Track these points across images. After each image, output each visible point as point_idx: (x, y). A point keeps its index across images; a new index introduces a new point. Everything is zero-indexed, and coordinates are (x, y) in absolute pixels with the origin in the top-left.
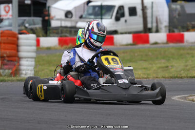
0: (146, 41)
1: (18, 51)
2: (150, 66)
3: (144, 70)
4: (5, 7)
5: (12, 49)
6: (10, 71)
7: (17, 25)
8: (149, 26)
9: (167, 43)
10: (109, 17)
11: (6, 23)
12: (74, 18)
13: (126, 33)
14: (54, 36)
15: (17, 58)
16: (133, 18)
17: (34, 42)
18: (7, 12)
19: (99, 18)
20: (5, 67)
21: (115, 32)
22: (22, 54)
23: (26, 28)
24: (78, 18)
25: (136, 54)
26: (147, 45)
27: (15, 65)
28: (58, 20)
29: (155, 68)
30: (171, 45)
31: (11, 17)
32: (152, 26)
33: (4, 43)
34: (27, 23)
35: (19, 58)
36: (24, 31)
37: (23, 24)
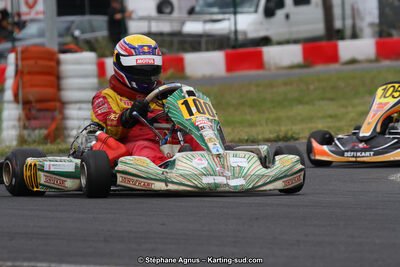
0: (333, 57)
1: (59, 88)
2: (343, 110)
3: (329, 120)
5: (46, 86)
6: (44, 132)
7: (56, 34)
8: (338, 24)
9: (377, 60)
10: (252, 9)
11: (32, 29)
12: (176, 14)
13: (288, 42)
15: (58, 104)
16: (303, 9)
17: (93, 68)
18: (31, 6)
19: (229, 13)
20: (34, 123)
21: (266, 41)
22: (68, 95)
23: (76, 39)
24: (185, 15)
25: (312, 87)
26: (333, 67)
27: (53, 119)
28: (142, 19)
29: (352, 115)
30: (386, 63)
32: (344, 25)
33: (29, 73)
34: (77, 28)
35: (63, 104)
36: (72, 46)
37: (68, 31)
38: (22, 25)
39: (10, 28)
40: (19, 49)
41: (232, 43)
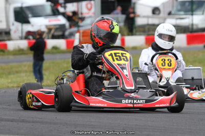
4: (87, 5)
10: (201, 13)
11: (88, 22)
12: (161, 15)
14: (140, 35)
18: (90, 10)
19: (189, 15)
31: (93, 15)
38: (83, 19)
39: (77, 20)
40: (81, 31)
41: (190, 30)
